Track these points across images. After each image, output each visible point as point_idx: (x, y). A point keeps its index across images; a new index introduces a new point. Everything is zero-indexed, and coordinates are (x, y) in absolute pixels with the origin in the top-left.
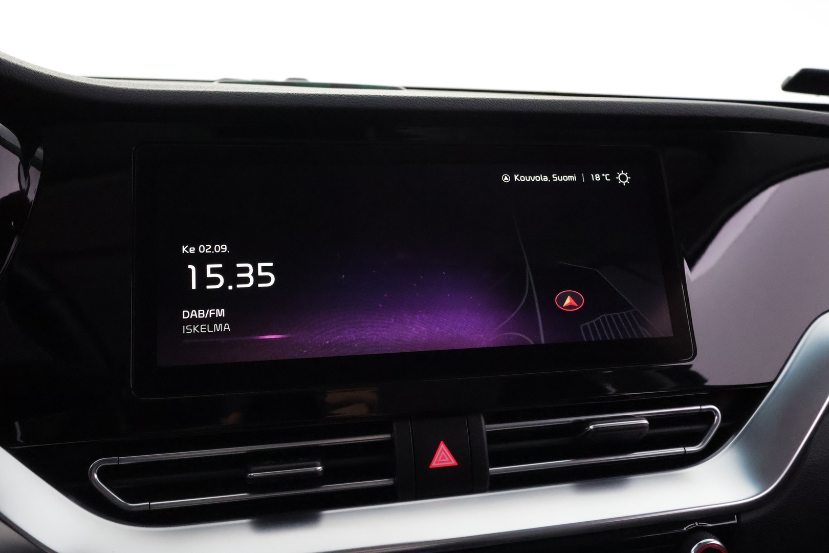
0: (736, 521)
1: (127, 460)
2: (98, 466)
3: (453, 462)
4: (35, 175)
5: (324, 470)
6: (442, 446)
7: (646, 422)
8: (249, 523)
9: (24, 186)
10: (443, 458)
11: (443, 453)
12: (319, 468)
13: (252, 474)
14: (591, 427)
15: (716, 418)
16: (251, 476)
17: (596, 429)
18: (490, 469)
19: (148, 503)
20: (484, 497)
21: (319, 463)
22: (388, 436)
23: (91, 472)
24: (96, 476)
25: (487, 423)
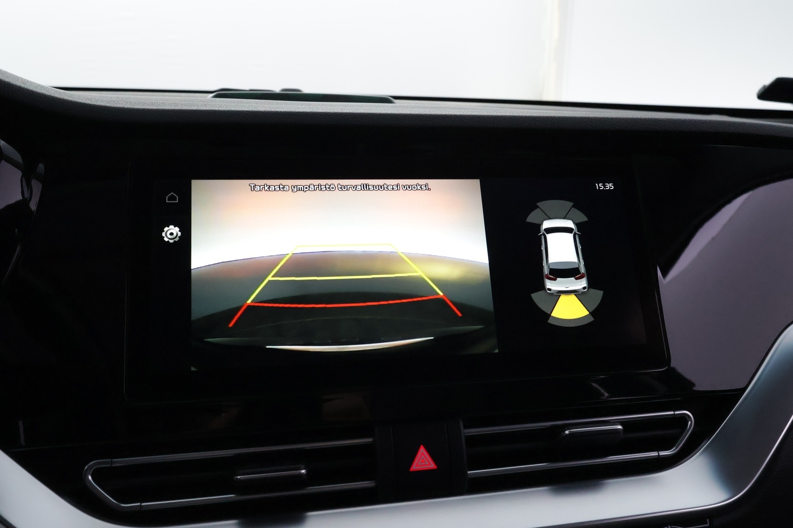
0: (708, 525)
1: (120, 462)
2: (92, 468)
3: (432, 466)
4: (37, 187)
5: (307, 472)
6: (422, 450)
7: (620, 427)
8: (236, 524)
9: (27, 195)
10: (423, 461)
11: (423, 457)
12: (303, 471)
13: (239, 477)
14: (567, 432)
15: (690, 423)
16: (238, 478)
17: (571, 434)
18: (469, 472)
19: (139, 504)
20: (461, 499)
21: (303, 466)
22: (371, 440)
23: (85, 475)
24: (90, 478)
25: (466, 427)
